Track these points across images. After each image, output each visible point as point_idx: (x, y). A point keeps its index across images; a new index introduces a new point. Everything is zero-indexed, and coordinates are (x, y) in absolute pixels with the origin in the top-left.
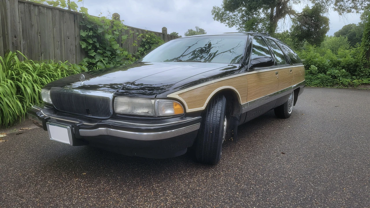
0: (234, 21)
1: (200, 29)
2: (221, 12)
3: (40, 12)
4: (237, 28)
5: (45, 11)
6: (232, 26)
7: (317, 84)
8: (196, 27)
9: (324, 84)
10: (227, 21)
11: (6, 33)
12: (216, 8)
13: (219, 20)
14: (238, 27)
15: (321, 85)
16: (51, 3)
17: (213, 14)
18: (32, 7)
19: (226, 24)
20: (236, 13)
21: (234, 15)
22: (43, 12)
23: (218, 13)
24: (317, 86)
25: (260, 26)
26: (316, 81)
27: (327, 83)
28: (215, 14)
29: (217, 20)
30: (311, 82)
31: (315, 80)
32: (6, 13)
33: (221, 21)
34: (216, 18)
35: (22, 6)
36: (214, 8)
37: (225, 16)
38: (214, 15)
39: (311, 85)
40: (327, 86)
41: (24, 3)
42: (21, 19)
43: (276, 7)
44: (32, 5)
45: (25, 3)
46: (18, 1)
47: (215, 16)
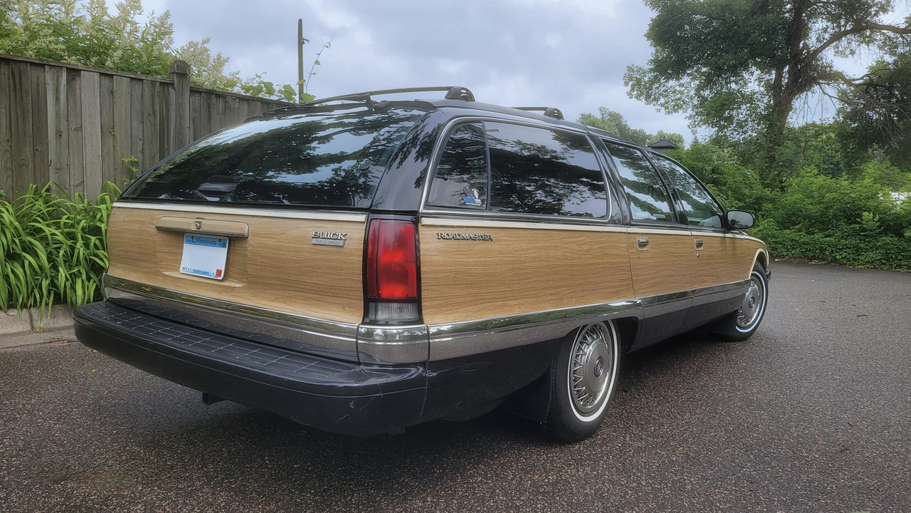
0: (679, 99)
1: (610, 114)
2: (646, 79)
3: (226, 108)
4: (688, 115)
5: (237, 104)
6: (676, 111)
7: (872, 262)
8: (601, 109)
9: (893, 263)
10: (662, 100)
11: (166, 147)
12: (635, 69)
13: (643, 98)
14: (690, 112)
15: (883, 264)
16: (247, 91)
17: (626, 84)
18: (214, 100)
19: (659, 107)
20: (685, 79)
21: (682, 85)
22: (232, 107)
23: (638, 82)
24: (875, 266)
25: (742, 112)
26: (871, 254)
27: (901, 260)
28: (631, 83)
29: (638, 97)
30: (859, 255)
31: (867, 250)
32: (168, 111)
33: (646, 100)
34: (635, 93)
35: (197, 96)
36: (630, 69)
37: (657, 88)
38: (630, 85)
39: (856, 263)
40: (900, 266)
41: (200, 93)
42: (194, 123)
43: (788, 66)
44: (214, 96)
45: (203, 94)
46: (191, 91)
47: (633, 89)
